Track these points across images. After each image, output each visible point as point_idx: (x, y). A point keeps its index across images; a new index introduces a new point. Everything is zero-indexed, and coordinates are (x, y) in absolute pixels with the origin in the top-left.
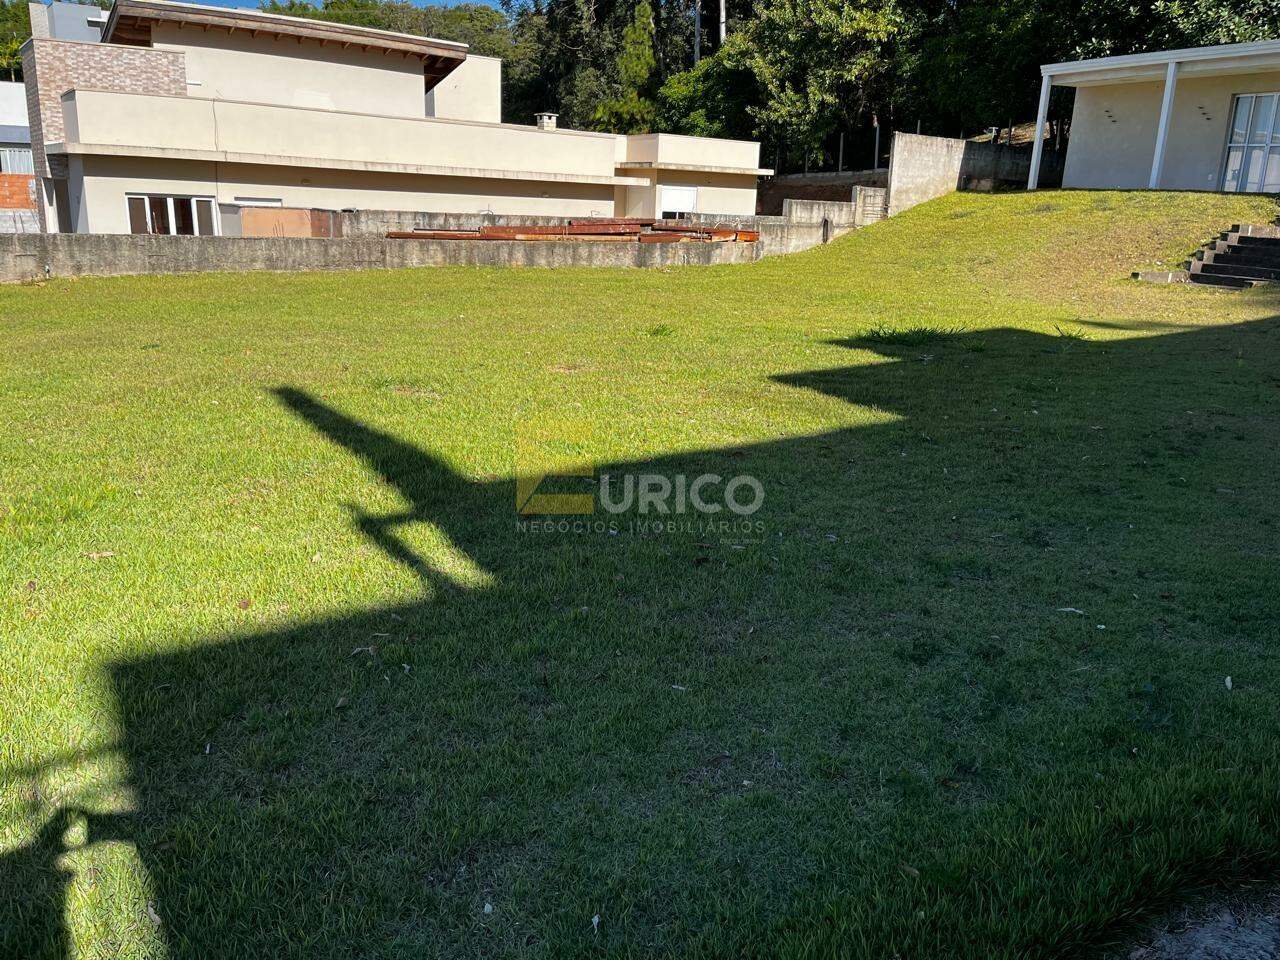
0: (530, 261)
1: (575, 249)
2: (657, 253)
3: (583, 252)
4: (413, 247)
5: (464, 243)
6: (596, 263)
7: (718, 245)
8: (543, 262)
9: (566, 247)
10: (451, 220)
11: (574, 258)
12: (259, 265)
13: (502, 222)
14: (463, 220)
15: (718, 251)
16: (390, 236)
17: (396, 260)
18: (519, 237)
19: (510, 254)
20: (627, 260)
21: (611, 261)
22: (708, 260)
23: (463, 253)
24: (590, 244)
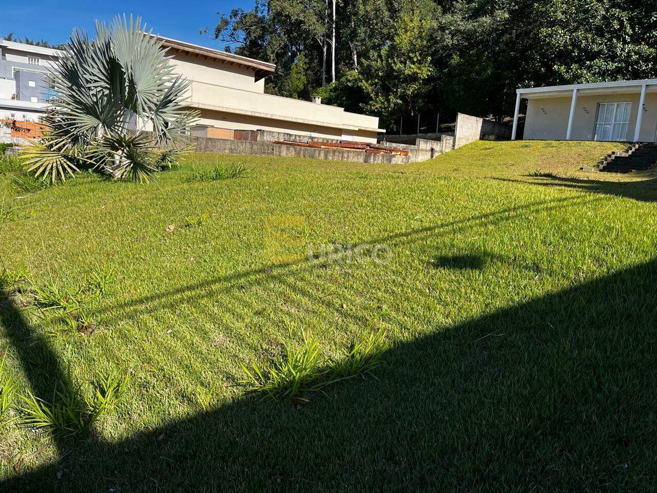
0: (326, 157)
1: (343, 153)
2: (372, 158)
3: (346, 155)
4: (284, 148)
5: (303, 148)
6: (350, 160)
7: (394, 156)
8: (330, 158)
9: (340, 152)
10: (297, 138)
11: (342, 157)
12: (227, 151)
13: (316, 140)
14: (301, 138)
15: (394, 159)
16: (275, 142)
17: (277, 153)
18: (322, 147)
19: (319, 154)
20: (361, 159)
21: (355, 160)
22: (390, 162)
23: (302, 152)
24: (348, 152)
